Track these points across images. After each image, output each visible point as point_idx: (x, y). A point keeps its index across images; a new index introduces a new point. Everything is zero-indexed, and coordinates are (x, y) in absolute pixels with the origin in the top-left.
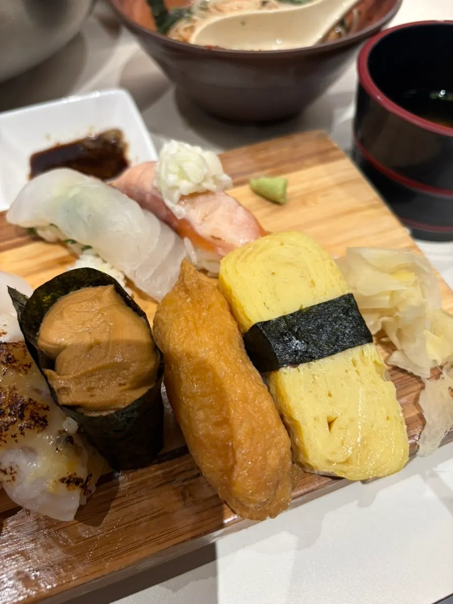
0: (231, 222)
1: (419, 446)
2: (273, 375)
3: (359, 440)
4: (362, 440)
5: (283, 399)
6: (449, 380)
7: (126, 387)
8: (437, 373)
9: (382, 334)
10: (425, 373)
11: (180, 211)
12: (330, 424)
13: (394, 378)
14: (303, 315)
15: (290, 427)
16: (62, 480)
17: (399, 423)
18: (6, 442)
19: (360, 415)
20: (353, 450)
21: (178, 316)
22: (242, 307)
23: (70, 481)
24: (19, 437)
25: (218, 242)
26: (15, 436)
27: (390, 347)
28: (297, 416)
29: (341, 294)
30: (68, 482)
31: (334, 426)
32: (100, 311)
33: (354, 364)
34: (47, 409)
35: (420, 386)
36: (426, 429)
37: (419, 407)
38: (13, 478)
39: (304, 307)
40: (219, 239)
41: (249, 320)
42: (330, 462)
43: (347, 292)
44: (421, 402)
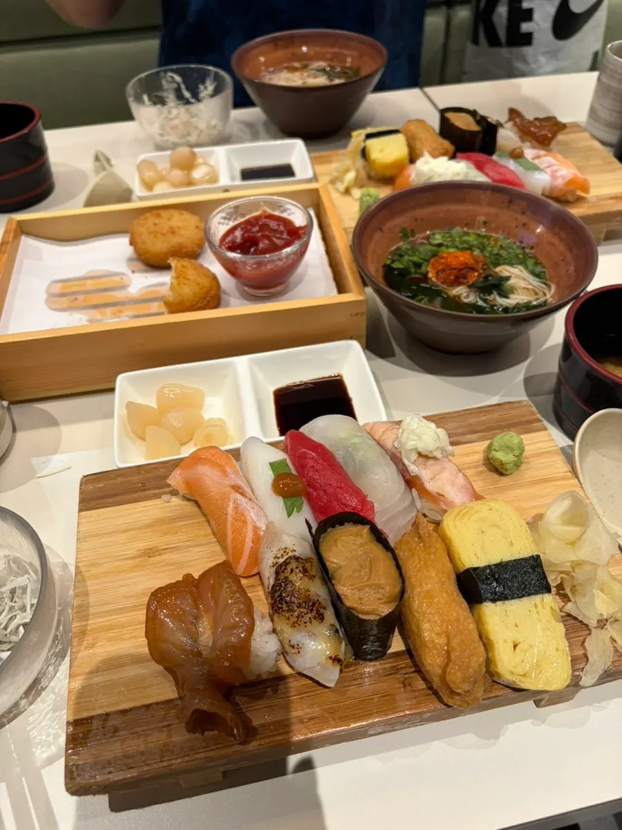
0: (453, 484)
1: (581, 678)
2: (477, 606)
3: (535, 661)
4: (537, 661)
5: (483, 624)
6: (611, 630)
7: (383, 601)
8: (602, 623)
9: (560, 587)
10: (593, 623)
11: (413, 469)
12: (515, 646)
13: (566, 623)
14: (502, 566)
15: (487, 644)
16: (330, 658)
17: (565, 654)
18: (299, 625)
19: (537, 643)
20: (530, 667)
21: (413, 555)
22: (459, 554)
23: (336, 660)
24: (308, 624)
25: (441, 498)
26: (305, 623)
27: (565, 598)
28: (492, 637)
29: (530, 555)
30: (334, 660)
31: (517, 648)
32: (362, 545)
33: (536, 607)
34: (325, 608)
35: (588, 632)
36: (588, 665)
37: (585, 649)
38: (299, 652)
39: (504, 560)
40: (443, 496)
41: (464, 565)
42: (512, 673)
43: (536, 553)
44: (586, 644)
